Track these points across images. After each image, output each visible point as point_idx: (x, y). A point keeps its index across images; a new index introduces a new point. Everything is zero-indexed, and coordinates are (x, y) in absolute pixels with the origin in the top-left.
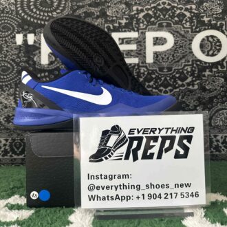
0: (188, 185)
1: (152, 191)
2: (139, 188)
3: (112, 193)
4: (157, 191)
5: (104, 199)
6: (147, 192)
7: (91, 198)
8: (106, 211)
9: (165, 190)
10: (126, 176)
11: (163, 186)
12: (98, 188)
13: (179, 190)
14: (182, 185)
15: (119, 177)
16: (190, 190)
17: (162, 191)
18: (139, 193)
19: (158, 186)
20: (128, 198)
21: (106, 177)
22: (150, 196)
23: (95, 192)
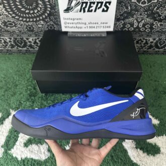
0: (106, 23)
1: (91, 25)
2: (85, 24)
3: (75, 25)
4: (93, 25)
5: (71, 27)
6: (89, 26)
7: (66, 27)
8: (73, 32)
9: (97, 25)
10: (80, 19)
11: (96, 23)
12: (68, 23)
13: (102, 25)
14: (104, 23)
15: (77, 19)
16: (107, 25)
17: (95, 25)
18: (86, 26)
19: (93, 23)
20: (81, 28)
21: (71, 19)
22: (90, 27)
23: (67, 25)
